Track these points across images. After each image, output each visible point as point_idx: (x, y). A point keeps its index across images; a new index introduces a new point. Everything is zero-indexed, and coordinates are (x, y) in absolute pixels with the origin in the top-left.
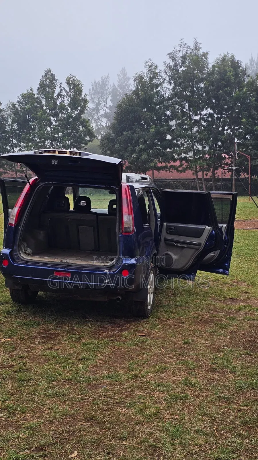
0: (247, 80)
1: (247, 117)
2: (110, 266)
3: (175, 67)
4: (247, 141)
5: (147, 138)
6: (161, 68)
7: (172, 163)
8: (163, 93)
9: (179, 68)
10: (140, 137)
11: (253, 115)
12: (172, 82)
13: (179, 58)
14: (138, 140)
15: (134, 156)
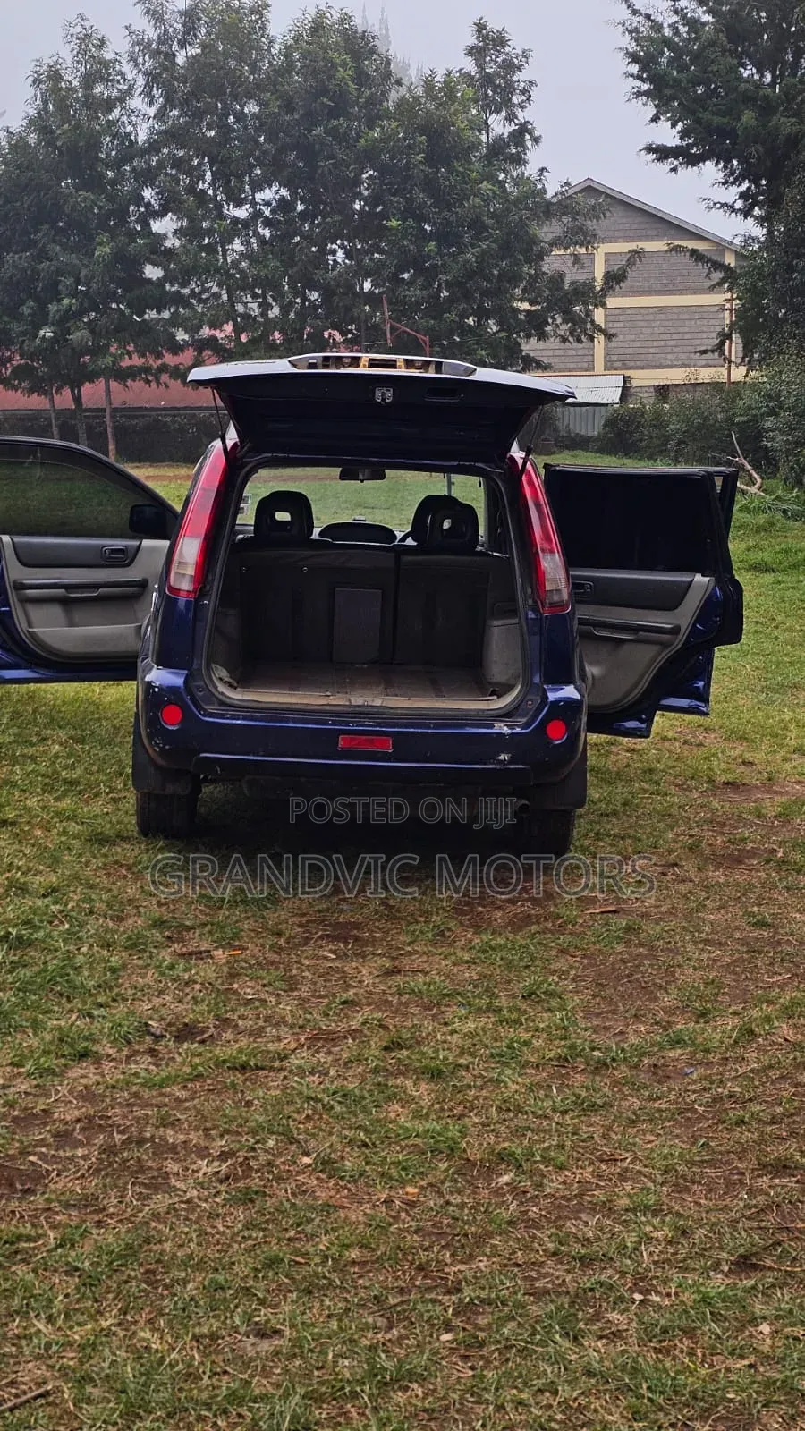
0: (394, 96)
1: (402, 213)
2: (505, 711)
3: (163, 44)
4: (404, 290)
5: (86, 276)
6: (118, 46)
7: (169, 359)
8: (129, 129)
9: (175, 47)
10: (60, 272)
11: (419, 207)
12: (156, 93)
13: (174, 16)
14: (57, 283)
15: (46, 332)
